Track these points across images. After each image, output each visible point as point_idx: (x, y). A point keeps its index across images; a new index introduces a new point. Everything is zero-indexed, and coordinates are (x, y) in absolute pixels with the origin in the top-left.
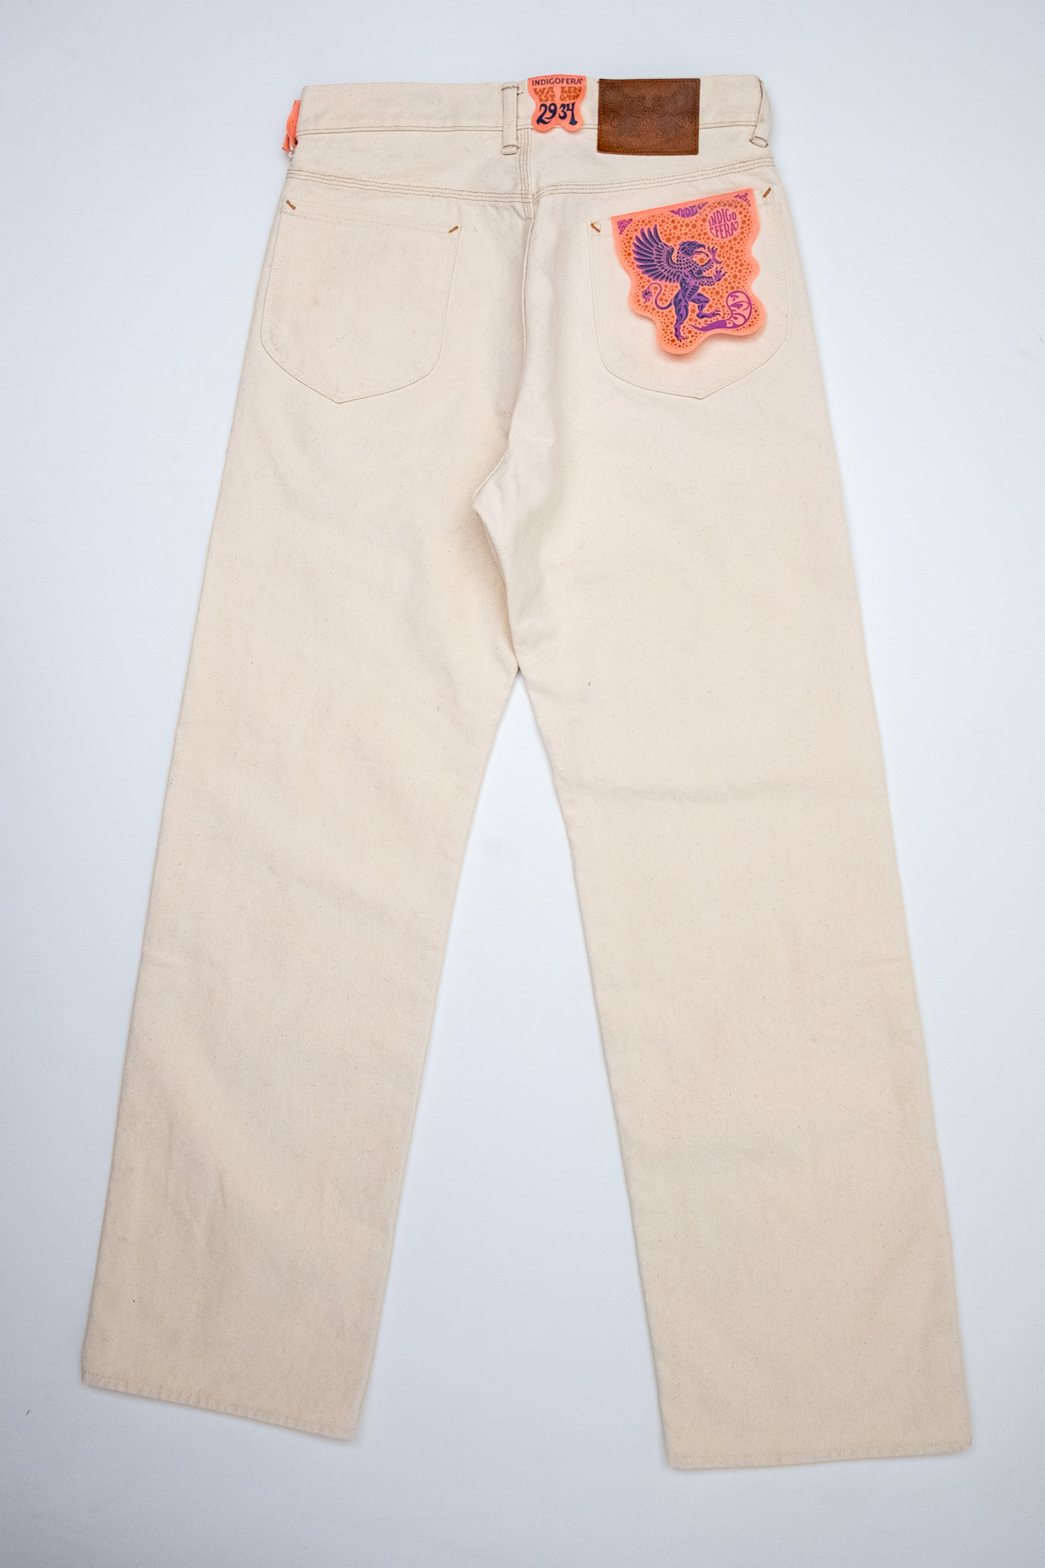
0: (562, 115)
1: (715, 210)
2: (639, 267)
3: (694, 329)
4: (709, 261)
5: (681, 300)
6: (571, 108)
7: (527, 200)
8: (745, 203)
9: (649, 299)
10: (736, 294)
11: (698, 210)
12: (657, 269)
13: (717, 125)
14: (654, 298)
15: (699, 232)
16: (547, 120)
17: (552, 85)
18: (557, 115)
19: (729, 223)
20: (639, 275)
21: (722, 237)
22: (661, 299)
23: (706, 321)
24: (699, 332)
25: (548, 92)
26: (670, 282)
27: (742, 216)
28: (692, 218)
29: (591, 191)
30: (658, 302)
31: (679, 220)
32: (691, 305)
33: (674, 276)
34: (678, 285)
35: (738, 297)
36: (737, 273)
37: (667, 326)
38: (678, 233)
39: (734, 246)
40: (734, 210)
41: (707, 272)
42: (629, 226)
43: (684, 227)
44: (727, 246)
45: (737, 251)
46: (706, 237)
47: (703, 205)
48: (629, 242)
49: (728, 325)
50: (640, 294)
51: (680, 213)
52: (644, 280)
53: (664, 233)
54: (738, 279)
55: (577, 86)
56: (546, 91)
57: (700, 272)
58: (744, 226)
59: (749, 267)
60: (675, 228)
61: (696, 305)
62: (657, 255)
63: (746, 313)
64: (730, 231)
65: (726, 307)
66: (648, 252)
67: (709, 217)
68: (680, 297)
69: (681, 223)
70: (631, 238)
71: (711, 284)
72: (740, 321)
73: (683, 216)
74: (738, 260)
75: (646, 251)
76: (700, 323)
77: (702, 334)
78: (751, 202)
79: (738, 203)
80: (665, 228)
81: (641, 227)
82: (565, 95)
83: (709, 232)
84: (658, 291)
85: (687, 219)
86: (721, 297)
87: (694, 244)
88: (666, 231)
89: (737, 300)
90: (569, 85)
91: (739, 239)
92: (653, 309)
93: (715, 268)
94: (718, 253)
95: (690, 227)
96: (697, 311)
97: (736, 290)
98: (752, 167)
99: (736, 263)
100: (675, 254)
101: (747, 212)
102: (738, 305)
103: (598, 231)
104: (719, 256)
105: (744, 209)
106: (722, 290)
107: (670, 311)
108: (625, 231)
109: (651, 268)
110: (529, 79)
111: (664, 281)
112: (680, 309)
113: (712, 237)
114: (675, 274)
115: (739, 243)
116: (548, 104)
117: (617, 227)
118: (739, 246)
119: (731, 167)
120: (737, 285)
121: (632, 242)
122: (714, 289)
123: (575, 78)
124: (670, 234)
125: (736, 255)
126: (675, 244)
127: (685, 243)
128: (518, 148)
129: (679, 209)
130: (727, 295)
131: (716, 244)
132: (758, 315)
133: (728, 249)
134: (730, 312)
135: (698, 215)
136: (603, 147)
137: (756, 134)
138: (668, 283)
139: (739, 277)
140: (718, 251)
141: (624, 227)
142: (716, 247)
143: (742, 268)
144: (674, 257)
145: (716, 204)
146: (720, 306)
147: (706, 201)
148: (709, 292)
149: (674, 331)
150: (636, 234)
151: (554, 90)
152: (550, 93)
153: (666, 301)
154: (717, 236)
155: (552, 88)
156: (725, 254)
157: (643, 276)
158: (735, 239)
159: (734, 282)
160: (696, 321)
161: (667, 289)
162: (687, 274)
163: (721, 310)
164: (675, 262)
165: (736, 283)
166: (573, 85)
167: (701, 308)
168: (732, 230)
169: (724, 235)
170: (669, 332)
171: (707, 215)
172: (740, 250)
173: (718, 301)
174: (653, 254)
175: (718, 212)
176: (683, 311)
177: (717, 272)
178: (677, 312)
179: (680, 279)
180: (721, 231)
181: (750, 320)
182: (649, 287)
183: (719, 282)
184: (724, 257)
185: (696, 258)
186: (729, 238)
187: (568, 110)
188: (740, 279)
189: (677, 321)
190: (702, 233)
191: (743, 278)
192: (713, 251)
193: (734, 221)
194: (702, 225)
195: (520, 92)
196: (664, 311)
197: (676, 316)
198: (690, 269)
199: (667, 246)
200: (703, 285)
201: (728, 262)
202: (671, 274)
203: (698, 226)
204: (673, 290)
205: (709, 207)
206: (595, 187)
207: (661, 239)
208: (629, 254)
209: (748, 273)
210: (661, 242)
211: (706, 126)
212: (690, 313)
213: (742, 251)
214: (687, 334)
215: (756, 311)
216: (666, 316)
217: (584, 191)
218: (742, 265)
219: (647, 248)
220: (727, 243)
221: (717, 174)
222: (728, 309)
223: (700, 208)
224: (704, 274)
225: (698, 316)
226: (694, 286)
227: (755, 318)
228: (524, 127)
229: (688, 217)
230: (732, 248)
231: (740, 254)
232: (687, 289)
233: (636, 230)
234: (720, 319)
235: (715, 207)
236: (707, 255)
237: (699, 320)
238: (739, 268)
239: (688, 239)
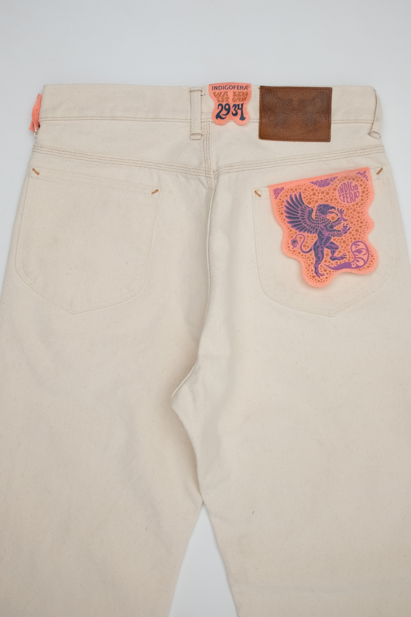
0: (234, 112)
1: (342, 183)
2: (289, 222)
3: (328, 269)
4: (338, 219)
5: (318, 247)
6: (240, 107)
7: (209, 176)
8: (364, 179)
9: (296, 246)
10: (358, 243)
11: (331, 182)
12: (302, 224)
13: (345, 122)
14: (299, 245)
15: (331, 197)
16: (223, 117)
17: (226, 91)
18: (231, 112)
19: (353, 192)
20: (289, 228)
21: (348, 202)
22: (305, 246)
23: (337, 263)
24: (332, 270)
25: (223, 96)
26: (311, 234)
27: (362, 187)
28: (326, 188)
29: (255, 168)
30: (303, 248)
31: (317, 188)
32: (326, 250)
33: (314, 229)
34: (317, 235)
35: (359, 245)
36: (358, 228)
37: (309, 265)
38: (316, 198)
39: (357, 209)
40: (357, 183)
41: (337, 227)
42: (282, 193)
43: (320, 194)
44: (351, 209)
45: (358, 213)
46: (336, 201)
47: (334, 179)
48: (282, 205)
49: (353, 266)
50: (290, 242)
51: (318, 184)
52: (292, 232)
53: (306, 198)
54: (359, 232)
55: (245, 91)
56: (222, 95)
57: (332, 227)
58: (364, 194)
59: (367, 224)
60: (314, 194)
61: (330, 251)
62: (302, 214)
63: (365, 258)
64: (354, 198)
65: (351, 252)
66: (295, 212)
67: (338, 188)
68: (318, 244)
69: (318, 191)
70: (283, 202)
71: (340, 235)
72: (361, 263)
73: (320, 186)
74: (359, 219)
75: (294, 211)
76: (332, 264)
77: (334, 272)
78: (368, 178)
79: (360, 178)
80: (307, 194)
81: (290, 194)
82: (236, 98)
83: (338, 198)
84: (302, 240)
85: (323, 188)
86: (347, 245)
87: (328, 206)
88: (307, 196)
89: (359, 248)
90: (240, 91)
91: (360, 204)
92: (299, 253)
93: (342, 224)
94: (345, 213)
95: (325, 194)
96: (330, 255)
97: (357, 240)
98: (370, 153)
99: (358, 221)
100: (314, 214)
101: (366, 185)
102: (359, 251)
103: (260, 196)
104: (346, 215)
105: (364, 183)
106: (348, 240)
107: (311, 255)
108: (279, 197)
109: (297, 224)
110: (210, 85)
111: (306, 233)
112: (318, 253)
113: (340, 201)
114: (314, 228)
115: (360, 207)
116: (224, 104)
117: (273, 194)
118: (360, 209)
119: (354, 152)
120: (359, 237)
121: (284, 204)
122: (342, 239)
123: (243, 85)
124: (311, 199)
125: (358, 215)
126: (314, 206)
127: (321, 205)
128: (202, 135)
129: (317, 181)
130: (351, 243)
131: (343, 207)
132: (374, 259)
133: (352, 211)
134: (353, 256)
135: (330, 186)
136: (263, 136)
137: (373, 130)
138: (309, 234)
139: (360, 231)
140: (345, 211)
141: (278, 194)
142: (343, 209)
143: (362, 225)
144: (313, 215)
145: (343, 178)
146: (346, 252)
147: (336, 176)
148: (339, 241)
149: (314, 269)
150: (286, 198)
151: (228, 94)
152: (225, 96)
153: (308, 247)
154: (344, 201)
155: (227, 92)
156: (350, 214)
157: (292, 229)
158: (357, 204)
159: (356, 235)
160: (329, 262)
161: (309, 239)
162: (322, 227)
163: (347, 254)
164: (314, 219)
165: (358, 236)
166: (242, 90)
167: (333, 253)
168: (355, 197)
169: (349, 201)
170: (310, 270)
171: (337, 186)
172: (360, 212)
173: (345, 248)
174: (298, 213)
175: (344, 184)
176: (320, 255)
177: (344, 227)
178: (316, 255)
179: (318, 231)
180: (347, 198)
181: (368, 263)
182: (296, 238)
183: (346, 234)
184: (349, 216)
185: (329, 217)
186: (353, 203)
187: (239, 109)
188: (360, 232)
189: (316, 262)
190: (333, 198)
191: (362, 232)
192: (341, 212)
193: (356, 191)
194: (333, 193)
195: (203, 94)
196: (307, 254)
197: (315, 258)
198: (325, 224)
199: (308, 207)
200: (334, 236)
201: (352, 220)
202: (312, 227)
203: (331, 193)
204: (313, 239)
205: (338, 180)
206: (257, 165)
207: (304, 202)
208: (282, 214)
209: (366, 229)
210: (304, 204)
211: (336, 122)
212: (325, 256)
213: (362, 213)
214: (323, 272)
215: (372, 256)
216: (308, 258)
217: (251, 168)
218: (362, 223)
219: (295, 208)
220: (351, 207)
221: (344, 156)
222: (352, 254)
223: (332, 181)
224: (335, 228)
225: (331, 258)
226: (328, 237)
227: (372, 261)
228: (207, 120)
229: (323, 187)
230: (354, 210)
231: (360, 215)
232: (323, 239)
233: (286, 196)
234: (347, 261)
235: (343, 180)
236: (337, 215)
237: (332, 262)
238: (360, 225)
239: (323, 203)
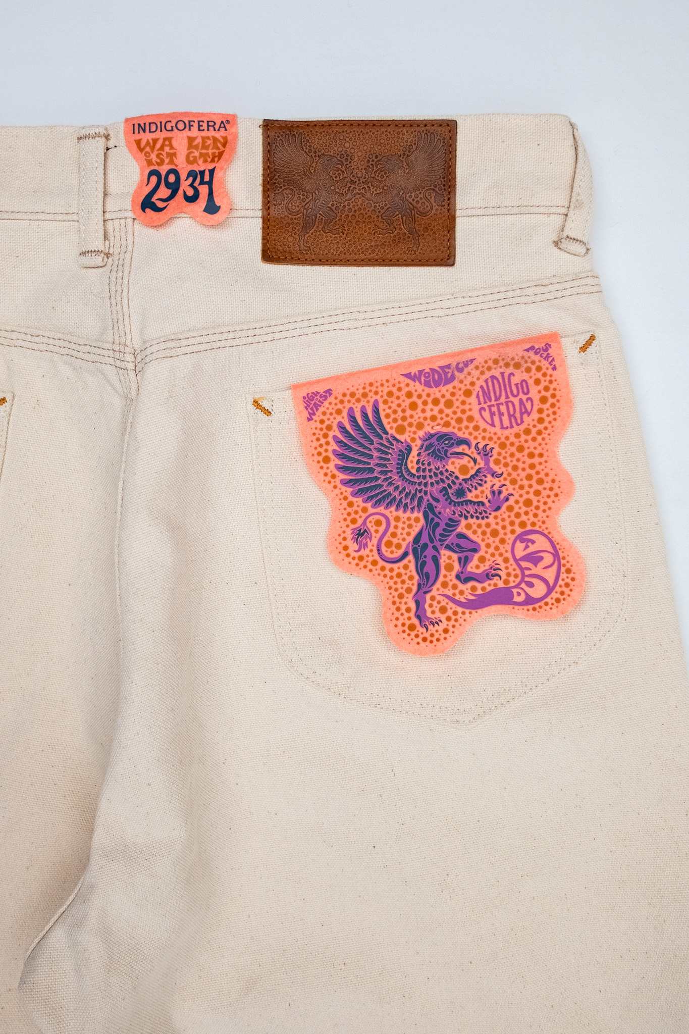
0: (190, 193)
1: (488, 375)
2: (345, 483)
3: (451, 605)
4: (478, 471)
5: (425, 546)
6: (207, 178)
7: (122, 365)
8: (545, 364)
9: (366, 545)
10: (530, 537)
11: (456, 373)
12: (381, 486)
13: (491, 211)
14: (375, 541)
15: (459, 414)
16: (160, 205)
17: (169, 135)
18: (181, 192)
19: (516, 401)
20: (345, 498)
21: (502, 428)
22: (389, 544)
23: (474, 589)
24: (460, 610)
25: (162, 148)
26: (405, 512)
27: (541, 387)
28: (446, 389)
29: (251, 340)
30: (384, 549)
31: (420, 391)
32: (445, 555)
33: (412, 499)
34: (421, 515)
35: (533, 542)
36: (531, 496)
37: (401, 596)
38: (418, 415)
39: (526, 445)
40: (525, 376)
41: (474, 492)
42: (326, 403)
43: (430, 406)
44: (512, 444)
45: (531, 455)
46: (471, 425)
47: (466, 364)
48: (326, 436)
49: (517, 599)
50: (349, 534)
51: (423, 378)
52: (355, 508)
53: (393, 416)
54: (533, 508)
55: (218, 135)
56: (158, 146)
57: (461, 493)
58: (545, 407)
59: (555, 486)
60: (413, 406)
61: (455, 556)
62: (381, 458)
63: (550, 575)
64: (518, 415)
65: (512, 561)
66: (363, 454)
67: (477, 388)
68: (425, 539)
69: (424, 397)
70: (329, 428)
71: (483, 515)
72: (539, 590)
73: (427, 384)
74: (533, 472)
75: (358, 452)
76: (462, 593)
77: (467, 615)
78: (556, 363)
79: (533, 363)
80: (394, 406)
81: (348, 406)
82: (197, 154)
83: (477, 416)
84: (382, 529)
85: (436, 390)
86: (503, 541)
87: (451, 439)
88: (395, 412)
89: (532, 548)
90: (205, 134)
91: (534, 431)
92: (374, 563)
93: (489, 485)
94: (495, 456)
95: (442, 406)
96: (457, 567)
97: (529, 528)
98: (560, 294)
99: (529, 477)
100: (413, 457)
101: (551, 382)
102: (534, 559)
103: (268, 413)
104: (497, 462)
105: (545, 375)
106: (504, 527)
107: (406, 567)
108: (318, 416)
109: (368, 485)
110: (127, 120)
111: (393, 509)
112: (424, 563)
113: (483, 425)
114: (415, 494)
115: (534, 439)
116: (163, 170)
117: (303, 405)
118: (536, 444)
119: (518, 292)
120: (532, 519)
121: (331, 434)
122: (488, 525)
123: (214, 119)
124: (404, 419)
125: (529, 461)
126: (413, 437)
127: (432, 436)
128: (108, 255)
129: (421, 372)
130: (513, 537)
131: (491, 439)
132: (573, 579)
133: (513, 449)
134: (518, 572)
135: (455, 383)
136: (270, 255)
137: (567, 232)
138: (400, 513)
139: (535, 503)
140: (495, 452)
141: (317, 406)
142: (491, 445)
143: (540, 488)
144: (412, 463)
145: (490, 363)
146: (500, 560)
147: (470, 356)
148: (479, 531)
149: (413, 606)
150: (339, 419)
151: (174, 143)
152: (167, 149)
153: (398, 546)
154: (493, 425)
155: (170, 139)
156: (509, 459)
157: (354, 499)
158: (527, 432)
159: (526, 513)
160: (455, 587)
161: (400, 525)
162: (436, 495)
163: (502, 566)
164: (414, 471)
165: (531, 516)
166: (211, 133)
167: (464, 562)
168: (522, 414)
169: (506, 422)
170: (403, 607)
171: (472, 384)
172: (537, 452)
173: (497, 548)
174: (371, 457)
175: (493, 377)
176: (430, 568)
177: (493, 493)
178: (420, 568)
179: (424, 504)
180: (501, 415)
181: (558, 589)
182: (364, 523)
183: (498, 513)
184: (506, 465)
185: (453, 465)
186: (516, 429)
187: (202, 183)
188: (537, 508)
189: (419, 586)
190: (464, 417)
191: (542, 507)
192: (486, 453)
193: (524, 398)
194: (463, 403)
195: (111, 144)
196: (395, 566)
197: (417, 577)
198: (442, 485)
199: (398, 441)
200: (466, 518)
201: (514, 475)
202: (407, 495)
203: (457, 404)
204: (410, 526)
205: (477, 368)
206: (257, 332)
207: (387, 427)
208: (327, 460)
209: (553, 498)
210: (387, 433)
211: (469, 212)
212: (443, 571)
213: (541, 455)
214: (438, 615)
215: (568, 571)
216: (399, 575)
217: (237, 342)
218: (540, 482)
219: (362, 446)
220: (512, 439)
221: (492, 305)
222: (515, 566)
223: (461, 370)
224: (470, 496)
225: (458, 577)
226: (450, 519)
227: (567, 585)
228: (119, 215)
229: (436, 386)
230: (521, 449)
231: (536, 460)
232: (437, 524)
233: (339, 412)
234: (501, 584)
235: (489, 369)
236: (475, 461)
237: (461, 587)
238: (536, 487)
239: (438, 429)
